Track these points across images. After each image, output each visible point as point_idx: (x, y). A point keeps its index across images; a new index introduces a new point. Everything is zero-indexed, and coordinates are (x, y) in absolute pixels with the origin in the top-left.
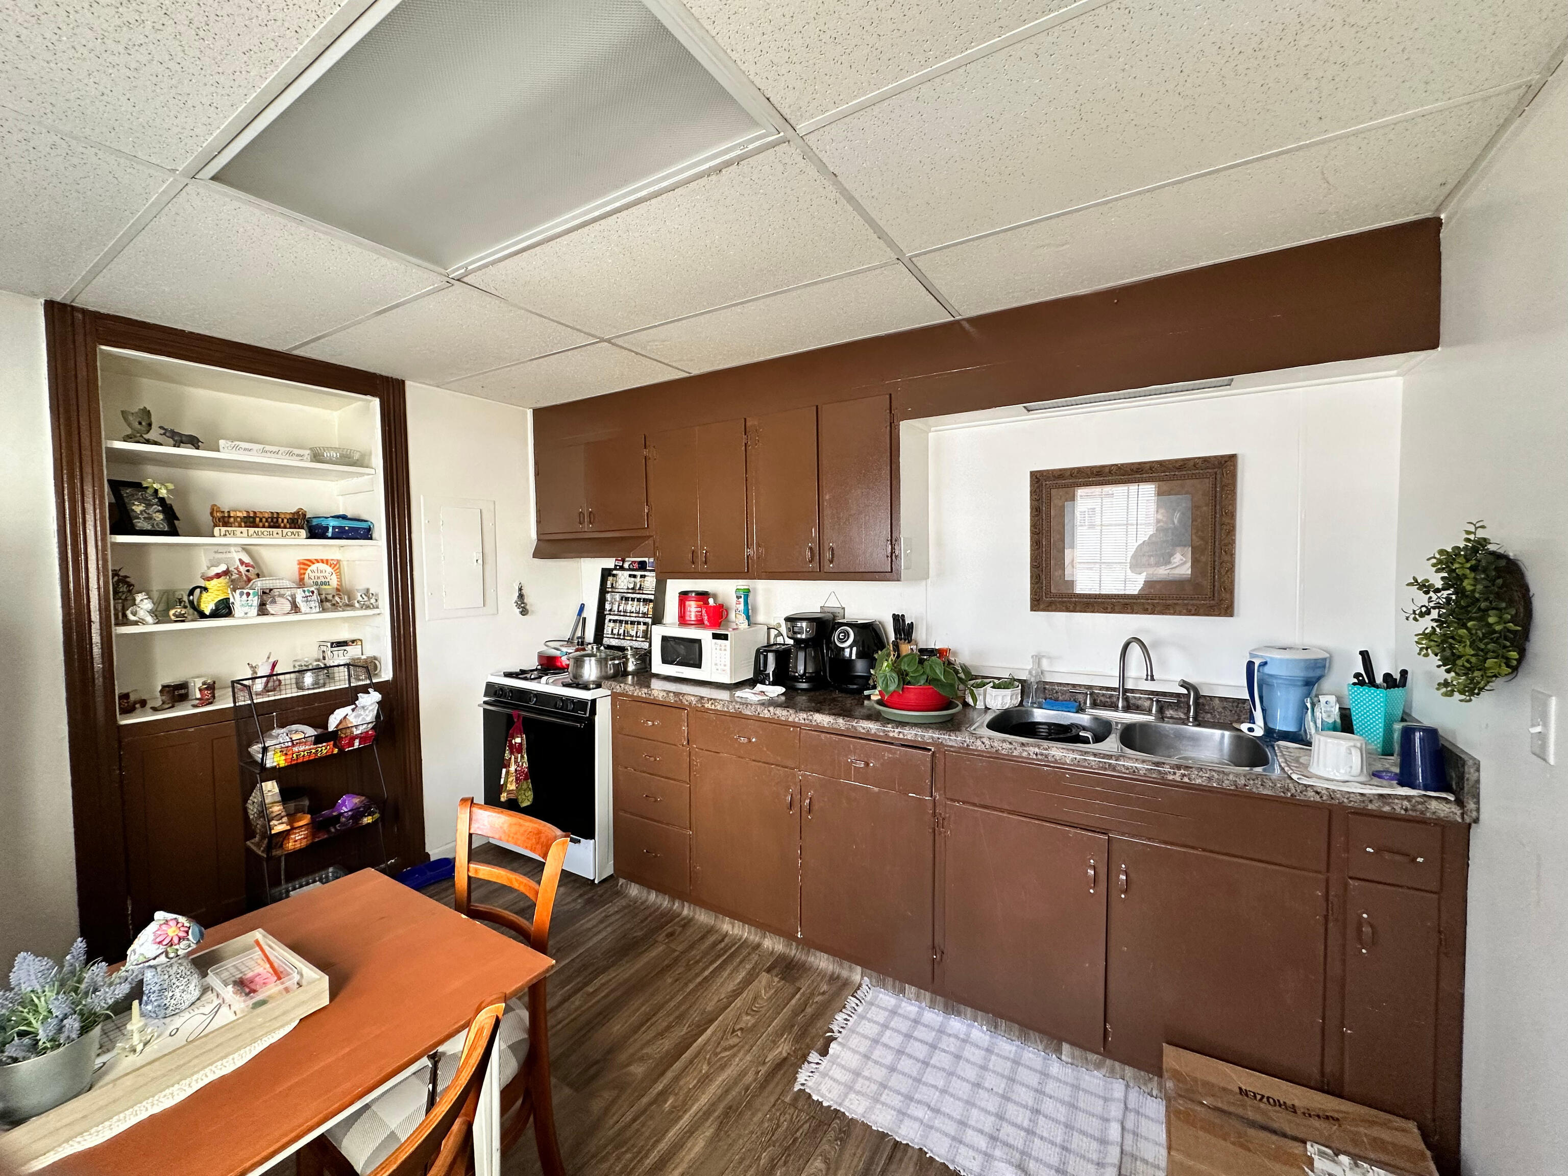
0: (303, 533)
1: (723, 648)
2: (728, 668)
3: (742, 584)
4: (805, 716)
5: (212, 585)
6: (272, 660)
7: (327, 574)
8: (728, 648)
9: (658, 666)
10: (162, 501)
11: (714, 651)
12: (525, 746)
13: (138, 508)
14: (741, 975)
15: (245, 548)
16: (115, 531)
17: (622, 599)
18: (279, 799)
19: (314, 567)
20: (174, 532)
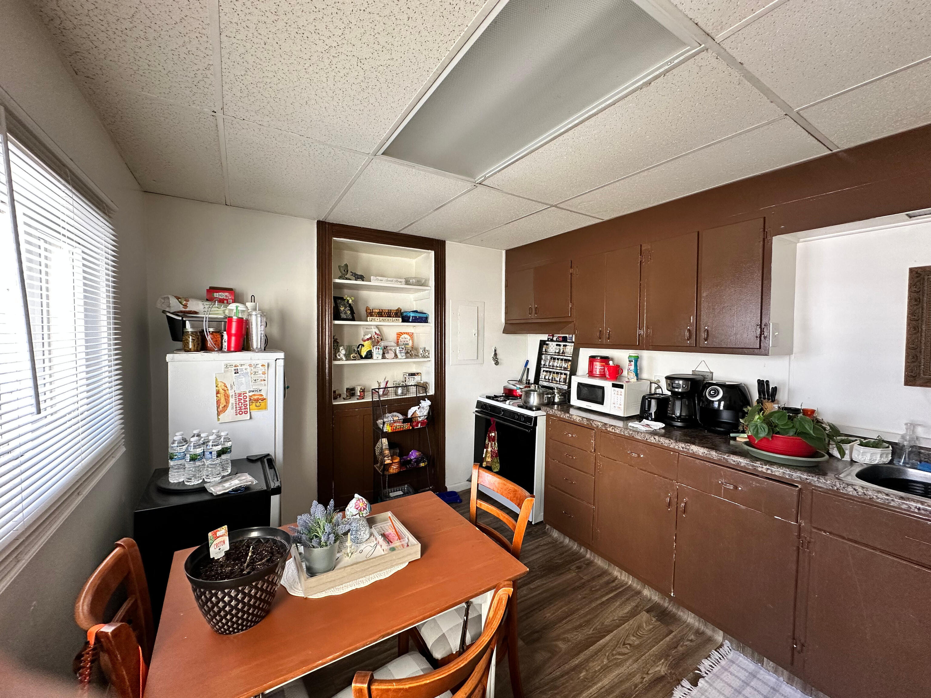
0: (400, 319)
1: (619, 393)
2: (622, 407)
3: (633, 353)
4: (683, 445)
5: (366, 343)
6: (386, 380)
7: (408, 340)
8: (623, 394)
9: (574, 401)
10: (350, 304)
11: (613, 395)
12: (496, 438)
13: (342, 309)
14: (628, 608)
15: (377, 327)
16: (335, 319)
17: (551, 358)
18: (388, 447)
19: (403, 336)
20: (353, 319)
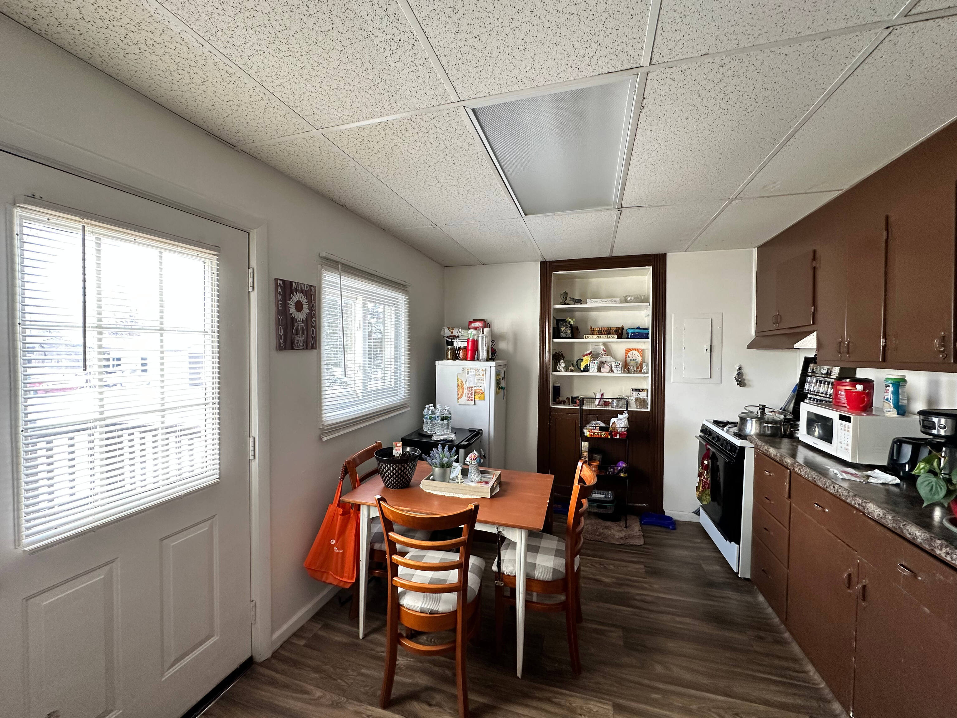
1: (847, 429)
2: (850, 448)
3: (894, 374)
5: (585, 358)
6: (602, 392)
7: (636, 356)
8: (851, 430)
9: (802, 434)
10: (571, 325)
11: (840, 430)
12: (710, 467)
13: (563, 329)
15: (605, 344)
16: (554, 337)
17: (817, 381)
18: (587, 450)
19: (631, 352)
20: (573, 337)
